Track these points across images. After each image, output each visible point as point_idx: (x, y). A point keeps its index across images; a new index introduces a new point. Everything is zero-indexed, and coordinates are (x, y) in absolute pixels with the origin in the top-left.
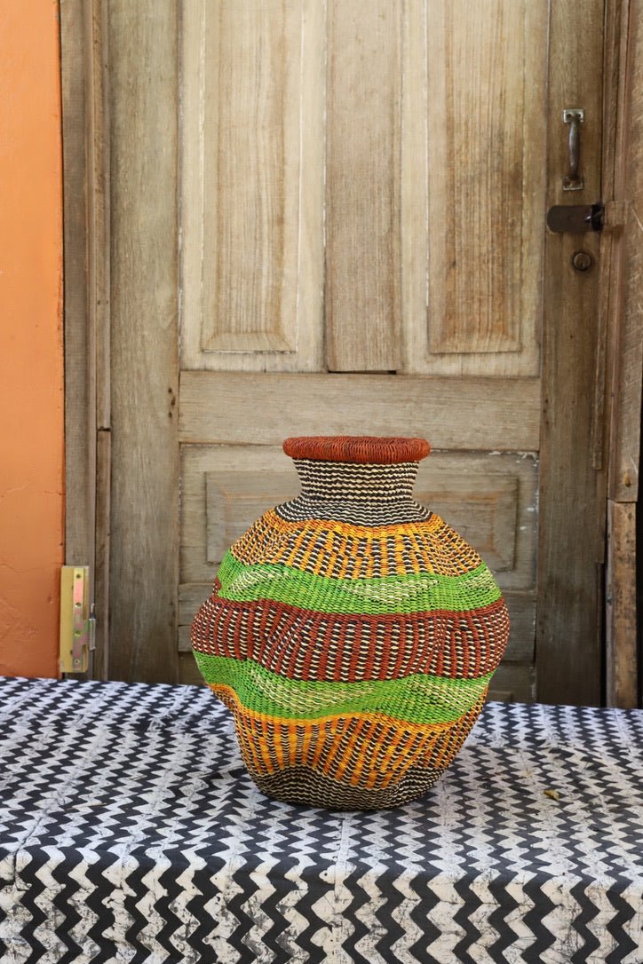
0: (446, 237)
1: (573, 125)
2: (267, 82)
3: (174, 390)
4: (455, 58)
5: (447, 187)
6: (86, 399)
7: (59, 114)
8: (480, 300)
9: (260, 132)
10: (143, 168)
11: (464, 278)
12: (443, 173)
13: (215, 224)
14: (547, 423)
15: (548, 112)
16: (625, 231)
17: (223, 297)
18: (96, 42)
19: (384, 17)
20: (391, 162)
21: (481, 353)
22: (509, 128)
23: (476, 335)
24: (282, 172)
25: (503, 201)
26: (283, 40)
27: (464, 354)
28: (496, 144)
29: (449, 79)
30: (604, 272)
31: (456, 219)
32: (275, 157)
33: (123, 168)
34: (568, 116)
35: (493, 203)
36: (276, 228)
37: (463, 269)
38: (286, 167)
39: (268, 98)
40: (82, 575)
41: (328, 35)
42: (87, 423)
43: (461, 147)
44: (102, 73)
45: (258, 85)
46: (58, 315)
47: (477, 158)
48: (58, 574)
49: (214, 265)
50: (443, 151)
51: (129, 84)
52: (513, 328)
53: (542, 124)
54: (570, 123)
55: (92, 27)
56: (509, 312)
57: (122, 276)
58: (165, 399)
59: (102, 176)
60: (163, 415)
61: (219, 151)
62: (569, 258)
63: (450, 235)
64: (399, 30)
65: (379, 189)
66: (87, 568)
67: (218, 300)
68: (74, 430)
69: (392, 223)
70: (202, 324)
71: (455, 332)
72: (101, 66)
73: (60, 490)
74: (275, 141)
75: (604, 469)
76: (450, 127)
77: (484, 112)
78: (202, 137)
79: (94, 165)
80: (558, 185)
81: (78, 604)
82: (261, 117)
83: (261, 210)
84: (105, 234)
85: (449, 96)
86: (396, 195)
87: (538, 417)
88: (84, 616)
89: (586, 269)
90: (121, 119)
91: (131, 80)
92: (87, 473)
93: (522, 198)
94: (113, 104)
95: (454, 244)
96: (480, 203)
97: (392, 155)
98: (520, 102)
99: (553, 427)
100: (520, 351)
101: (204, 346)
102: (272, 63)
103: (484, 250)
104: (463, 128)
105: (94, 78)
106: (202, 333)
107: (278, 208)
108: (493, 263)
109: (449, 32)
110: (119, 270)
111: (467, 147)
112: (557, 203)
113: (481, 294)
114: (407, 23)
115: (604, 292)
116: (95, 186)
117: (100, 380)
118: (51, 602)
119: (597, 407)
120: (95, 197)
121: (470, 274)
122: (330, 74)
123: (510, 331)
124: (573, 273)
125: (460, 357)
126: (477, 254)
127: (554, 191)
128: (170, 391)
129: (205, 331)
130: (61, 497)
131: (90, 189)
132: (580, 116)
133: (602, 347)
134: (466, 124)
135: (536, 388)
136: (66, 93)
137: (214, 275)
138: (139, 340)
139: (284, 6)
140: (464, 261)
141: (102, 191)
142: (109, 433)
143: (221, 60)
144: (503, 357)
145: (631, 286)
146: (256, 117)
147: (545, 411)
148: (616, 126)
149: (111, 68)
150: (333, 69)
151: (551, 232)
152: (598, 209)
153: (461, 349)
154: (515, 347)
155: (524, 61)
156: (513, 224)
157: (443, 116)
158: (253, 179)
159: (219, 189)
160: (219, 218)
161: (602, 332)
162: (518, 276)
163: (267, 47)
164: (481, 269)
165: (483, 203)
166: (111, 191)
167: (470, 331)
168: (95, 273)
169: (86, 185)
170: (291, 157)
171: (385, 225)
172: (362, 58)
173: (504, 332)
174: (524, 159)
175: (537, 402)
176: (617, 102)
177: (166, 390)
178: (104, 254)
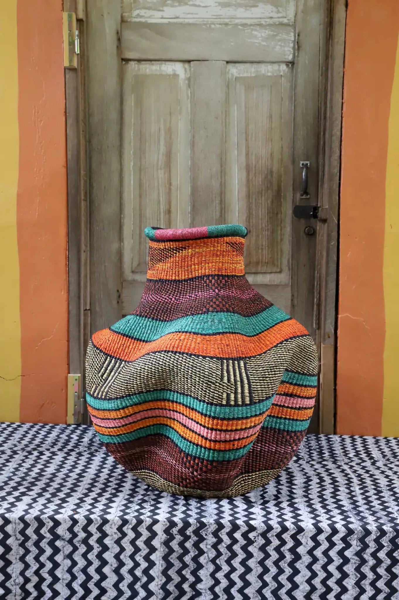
0: (246, 219)
1: (305, 170)
2: (163, 148)
3: (120, 290)
4: (250, 137)
5: (246, 196)
6: (79, 297)
7: (65, 165)
8: (262, 249)
9: (159, 171)
10: (105, 188)
11: (254, 238)
12: (244, 189)
13: (138, 213)
14: (293, 305)
15: (294, 162)
16: (328, 221)
17: (142, 247)
18: (83, 131)
19: (217, 118)
20: (221, 184)
21: (262, 273)
22: (275, 169)
23: (260, 265)
24: (170, 189)
25: (272, 202)
26: (170, 128)
27: (255, 273)
28: (269, 177)
29: (247, 147)
30: (318, 238)
31: (251, 211)
32: (167, 182)
33: (95, 188)
34: (303, 164)
35: (268, 204)
36: (167, 216)
37: (254, 234)
38: (172, 187)
39: (163, 154)
40: (77, 378)
41: (191, 126)
42: (79, 308)
43: (252, 178)
44: (86, 145)
45: (159, 150)
46: (66, 258)
47: (260, 183)
48: (67, 378)
49: (138, 232)
50: (244, 179)
51: (98, 149)
52: (278, 262)
53: (291, 167)
54: (303, 168)
55: (81, 124)
56: (276, 254)
57: (95, 238)
58: (115, 295)
59: (86, 193)
60: (115, 302)
61: (140, 179)
62: (303, 229)
63: (248, 219)
64: (224, 124)
65: (215, 197)
66: (80, 375)
67: (140, 248)
68: (74, 312)
69: (221, 213)
70: (132, 259)
71: (250, 263)
72: (86, 142)
73: (67, 339)
74: (166, 175)
75: (319, 328)
76: (248, 169)
77: (263, 162)
78: (132, 173)
79: (82, 188)
80: (298, 196)
81: (76, 392)
82: (160, 164)
83: (160, 207)
84: (87, 219)
85: (247, 154)
86: (223, 200)
87: (289, 303)
88: (79, 398)
89: (311, 235)
90: (94, 165)
91: (99, 147)
92: (79, 331)
93: (281, 201)
94: (90, 158)
95: (249, 223)
96: (262, 204)
97: (221, 182)
98: (280, 157)
99: (296, 308)
100: (280, 272)
101: (133, 269)
102: (165, 139)
103: (264, 225)
104: (254, 169)
105: (82, 148)
106: (132, 263)
107: (167, 207)
108: (268, 231)
109: (247, 126)
110: (93, 235)
111: (255, 177)
112: (298, 204)
113: (262, 245)
114: (227, 121)
115: (318, 247)
116: (83, 197)
117: (86, 287)
118: (64, 391)
119: (315, 300)
120: (83, 203)
121: (258, 236)
122: (193, 145)
123: (276, 262)
124: (305, 236)
125: (253, 275)
126: (260, 227)
127: (296, 198)
128: (118, 291)
129: (134, 262)
130: (66, 343)
131: (80, 200)
132: (307, 164)
133: (317, 273)
134: (255, 167)
135: (289, 289)
136: (69, 157)
137: (138, 237)
138: (103, 267)
139: (170, 113)
140: (254, 230)
141: (85, 200)
142: (89, 312)
143: (141, 138)
144: (273, 275)
145: (331, 247)
146: (158, 164)
147: (292, 300)
148: (323, 171)
149: (90, 142)
150: (193, 142)
151: (295, 218)
152: (316, 209)
153: (253, 271)
154: (278, 270)
155: (282, 139)
156: (277, 214)
157: (244, 164)
158: (156, 192)
159: (140, 197)
160: (140, 210)
161: (318, 266)
162: (279, 238)
163: (163, 132)
164: (262, 234)
165: (263, 204)
166: (90, 198)
167: (257, 263)
168: (83, 238)
169: (79, 198)
170: (174, 183)
171: (218, 214)
172: (207, 136)
173: (273, 264)
174: (282, 184)
175: (289, 296)
176: (324, 161)
177: (116, 291)
178: (87, 230)
